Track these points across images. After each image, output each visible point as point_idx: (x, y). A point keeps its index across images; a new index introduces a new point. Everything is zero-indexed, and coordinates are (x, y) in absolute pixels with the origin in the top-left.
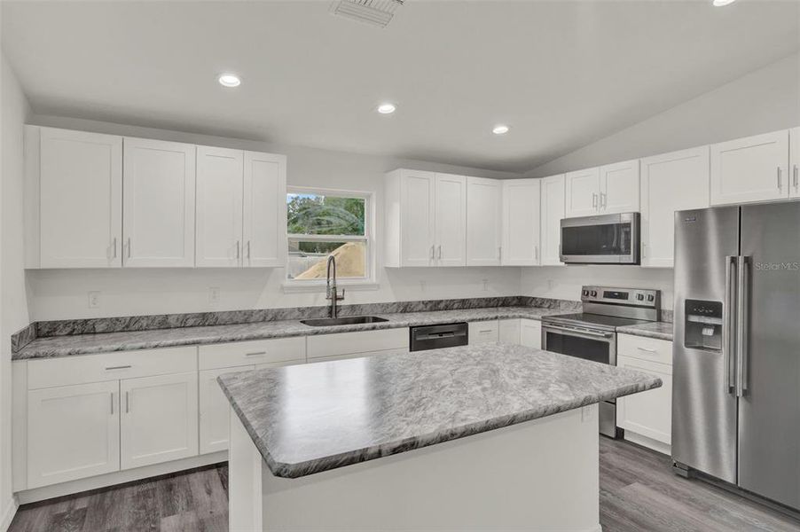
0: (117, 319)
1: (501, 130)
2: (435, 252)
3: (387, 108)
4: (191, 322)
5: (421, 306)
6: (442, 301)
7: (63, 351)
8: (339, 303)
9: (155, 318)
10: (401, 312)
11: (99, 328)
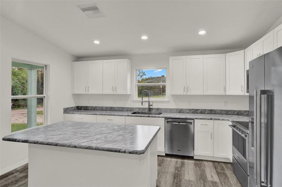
0: (93, 107)
1: (202, 32)
2: (186, 89)
3: (144, 38)
4: (108, 109)
5: (188, 111)
6: (199, 109)
7: (71, 113)
8: (151, 107)
9: (100, 107)
10: (178, 112)
11: (89, 109)
